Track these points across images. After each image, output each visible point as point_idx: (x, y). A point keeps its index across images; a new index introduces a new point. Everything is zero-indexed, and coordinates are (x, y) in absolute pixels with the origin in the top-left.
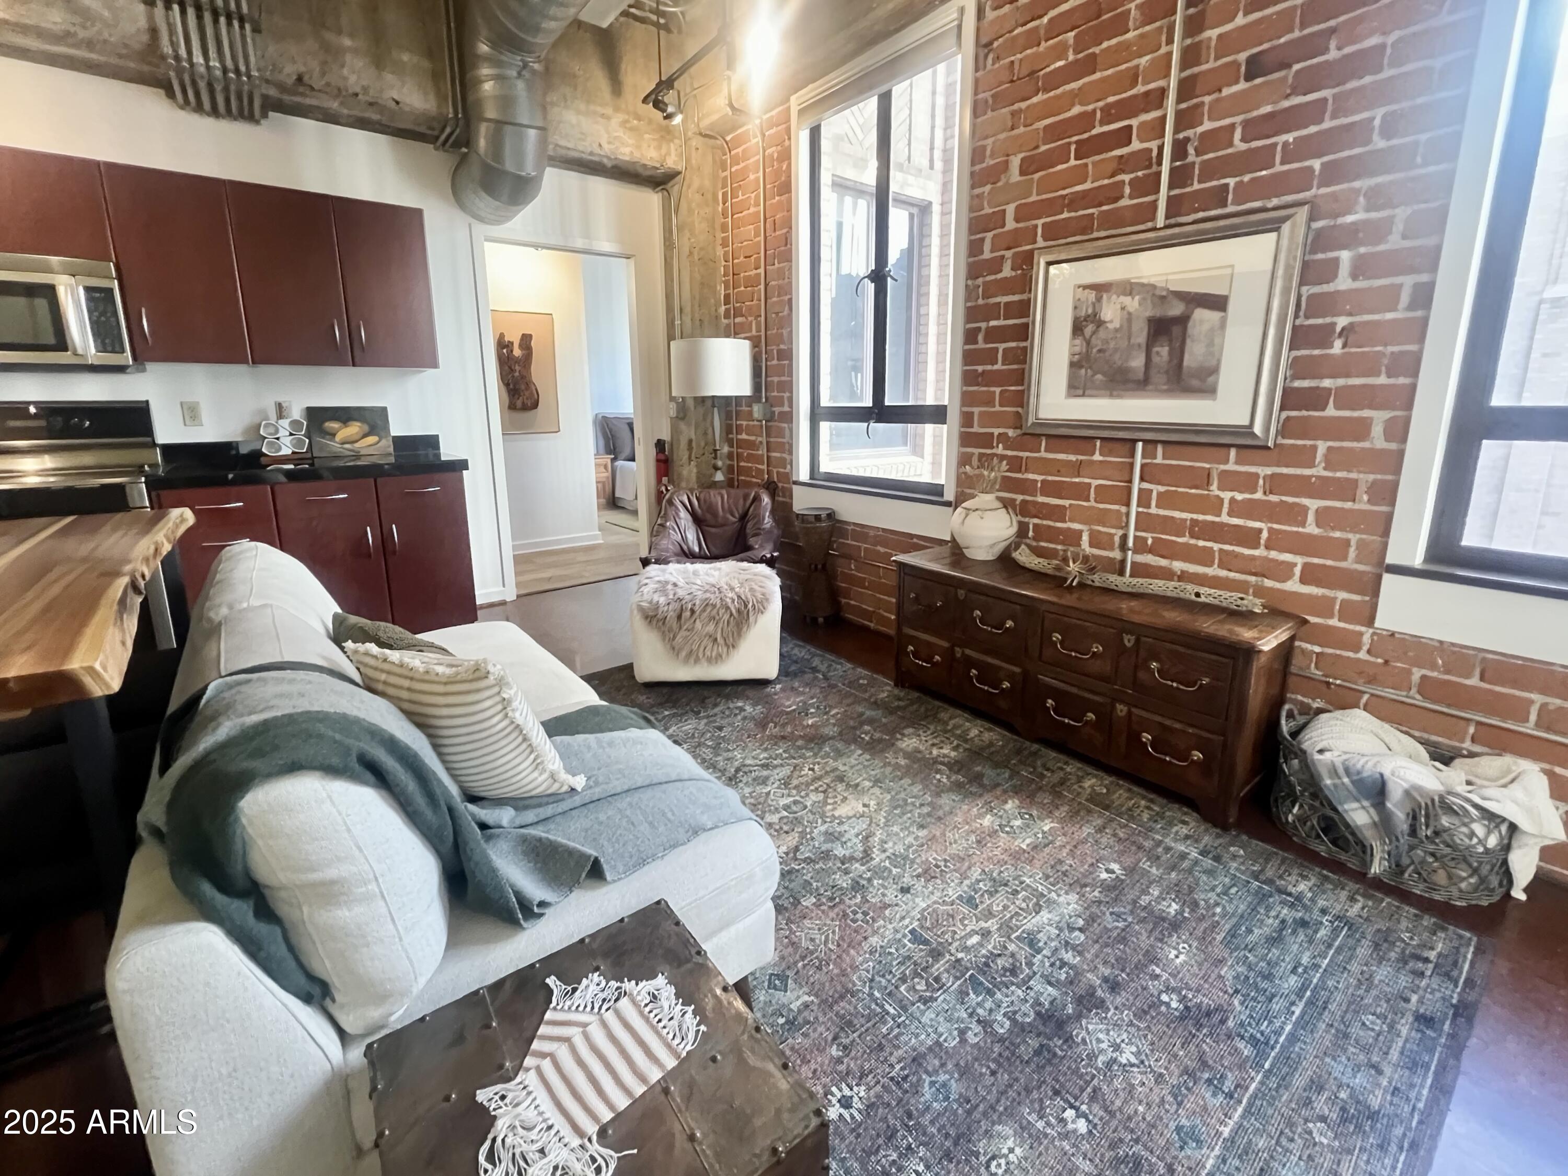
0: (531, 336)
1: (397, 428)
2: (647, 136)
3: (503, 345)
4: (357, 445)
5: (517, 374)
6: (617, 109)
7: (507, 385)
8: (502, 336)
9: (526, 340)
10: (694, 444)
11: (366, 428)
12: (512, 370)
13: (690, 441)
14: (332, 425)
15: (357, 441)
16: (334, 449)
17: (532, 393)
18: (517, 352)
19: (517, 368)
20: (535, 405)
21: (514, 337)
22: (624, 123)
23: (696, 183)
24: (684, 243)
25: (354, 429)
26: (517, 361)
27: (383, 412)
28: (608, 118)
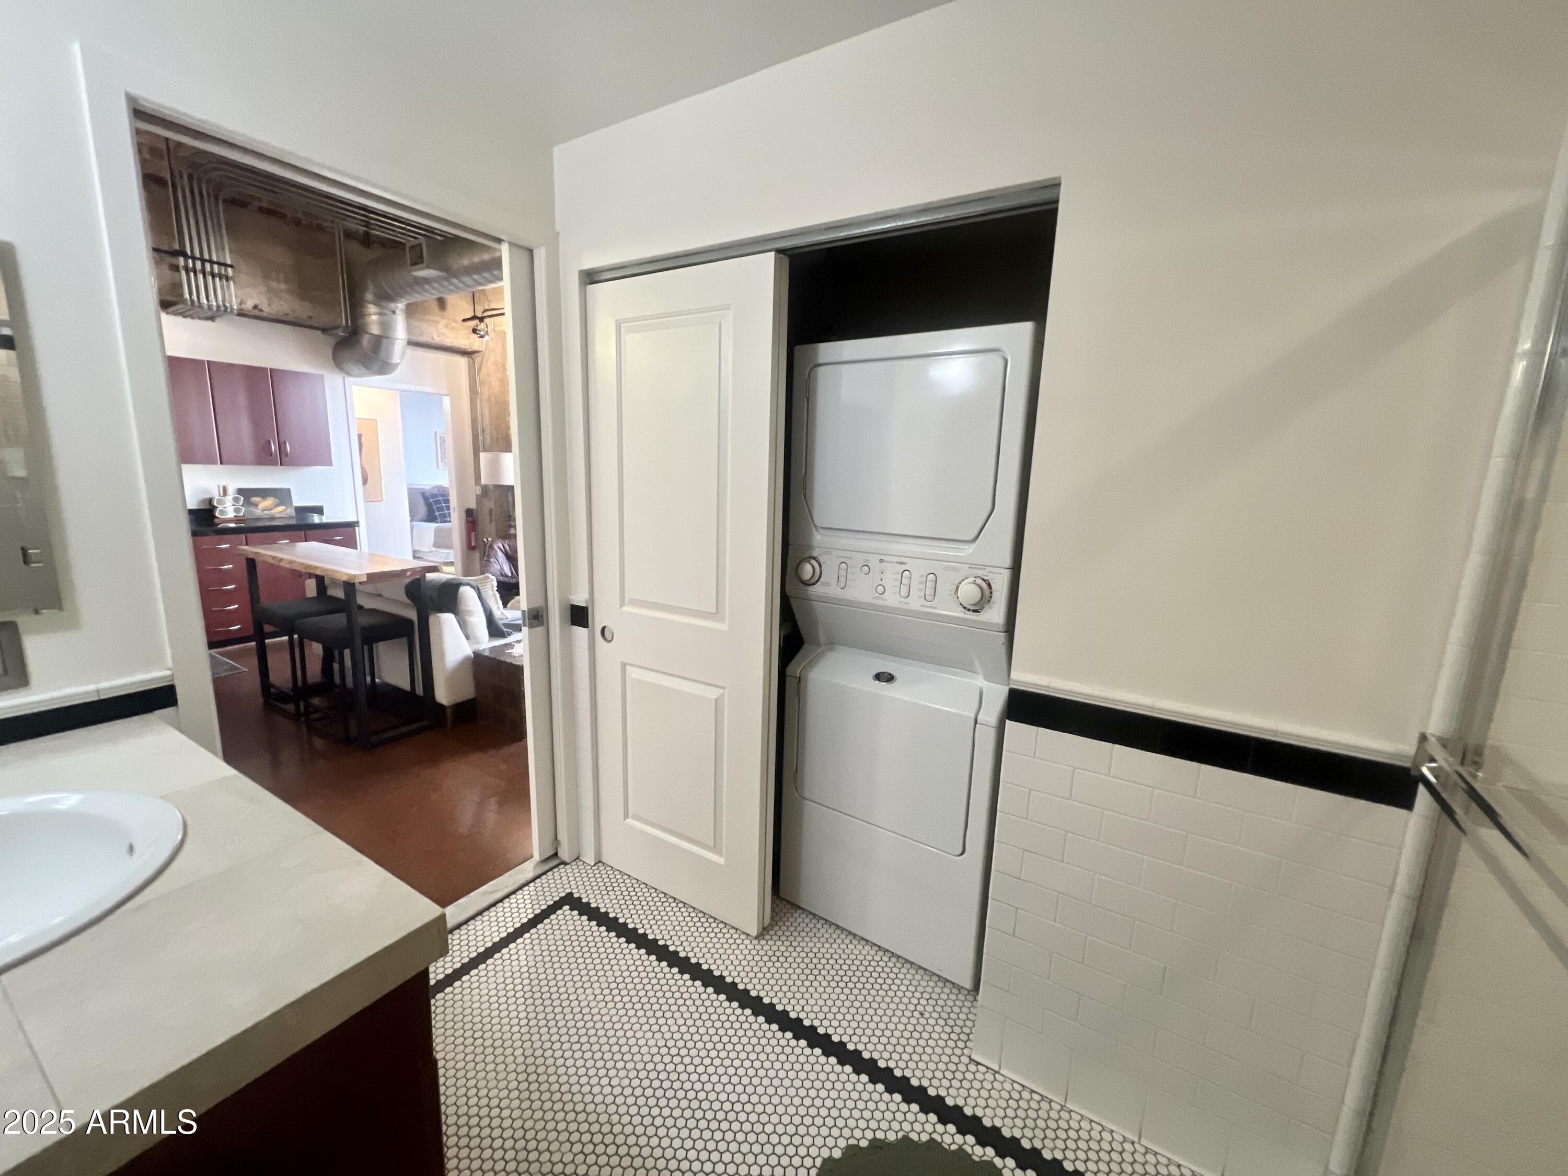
1: (297, 502)
2: (461, 332)
4: (271, 512)
6: (443, 317)
10: (493, 512)
11: (277, 501)
13: (491, 511)
14: (255, 499)
15: (271, 510)
16: (259, 514)
22: (447, 326)
23: (492, 358)
24: (485, 392)
25: (270, 501)
27: (287, 492)
28: (438, 323)
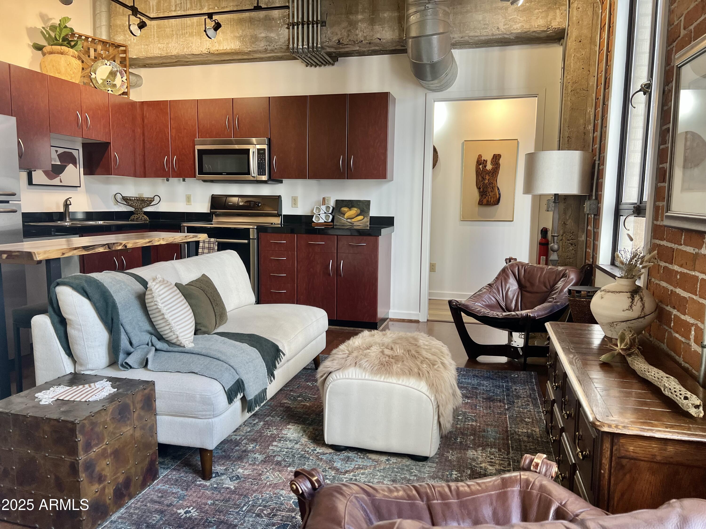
0: (499, 156)
3: (481, 162)
4: (353, 220)
5: (487, 181)
7: (479, 188)
8: (480, 156)
9: (496, 158)
11: (359, 211)
12: (484, 179)
15: (353, 218)
16: (343, 221)
17: (495, 194)
18: (489, 167)
19: (487, 177)
20: (497, 201)
21: (488, 157)
23: (575, 34)
26: (488, 172)
27: (367, 203)
